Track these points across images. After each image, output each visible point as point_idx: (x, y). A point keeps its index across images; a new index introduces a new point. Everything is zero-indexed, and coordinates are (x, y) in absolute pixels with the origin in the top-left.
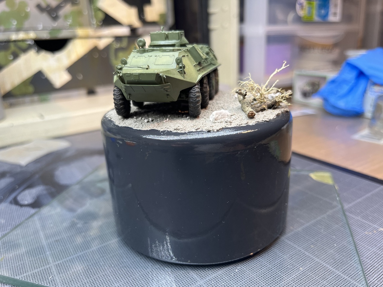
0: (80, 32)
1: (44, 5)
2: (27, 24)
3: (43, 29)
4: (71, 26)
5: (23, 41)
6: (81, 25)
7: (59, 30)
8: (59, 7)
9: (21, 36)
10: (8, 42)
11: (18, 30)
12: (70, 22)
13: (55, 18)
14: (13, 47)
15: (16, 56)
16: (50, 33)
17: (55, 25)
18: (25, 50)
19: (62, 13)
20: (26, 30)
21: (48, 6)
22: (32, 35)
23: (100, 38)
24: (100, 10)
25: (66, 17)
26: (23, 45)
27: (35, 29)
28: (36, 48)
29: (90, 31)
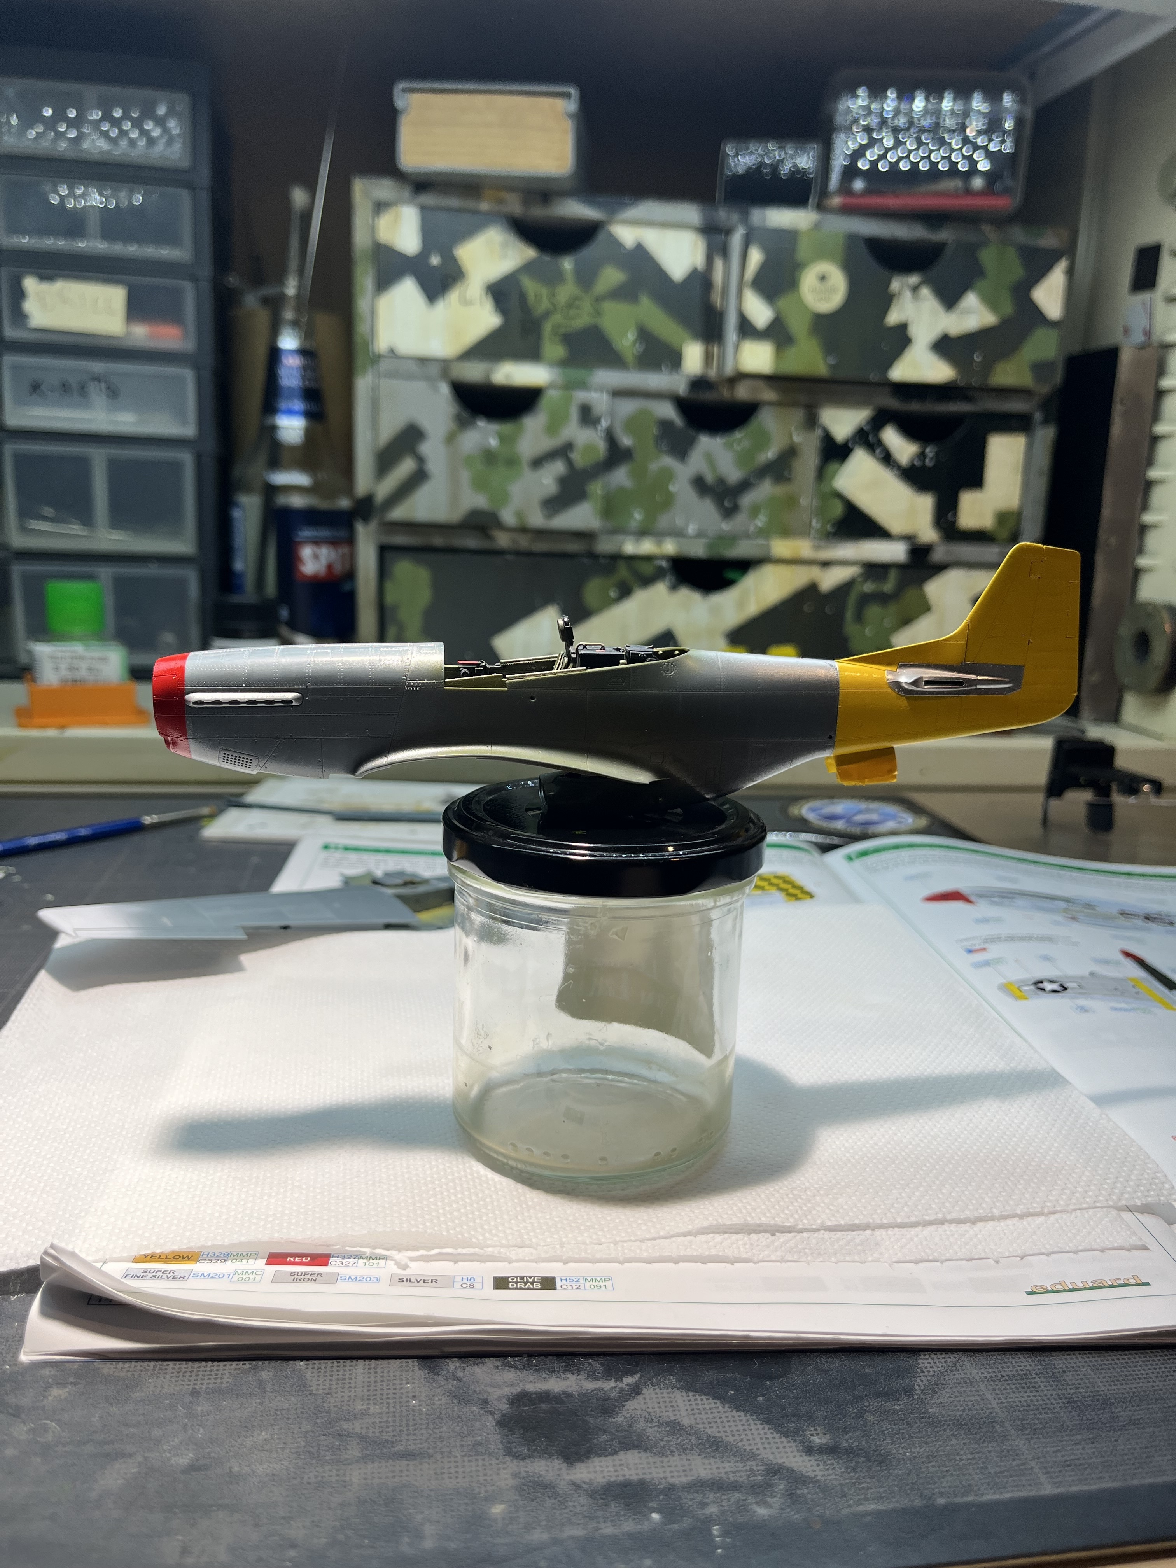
0: (781, 547)
1: (710, 478)
2: (663, 522)
3: (700, 535)
4: (765, 533)
5: (648, 558)
6: (786, 532)
7: (732, 539)
8: (744, 486)
9: (647, 547)
10: (617, 558)
11: (643, 533)
12: (761, 521)
13: (729, 512)
14: (623, 572)
15: (625, 592)
16: (710, 546)
17: (726, 526)
18: (647, 581)
19: (747, 500)
20: (659, 535)
21: (721, 481)
22: (670, 547)
23: (826, 564)
24: (839, 495)
25: (755, 511)
26: (647, 569)
27: (678, 534)
28: (674, 579)
29: (804, 547)
